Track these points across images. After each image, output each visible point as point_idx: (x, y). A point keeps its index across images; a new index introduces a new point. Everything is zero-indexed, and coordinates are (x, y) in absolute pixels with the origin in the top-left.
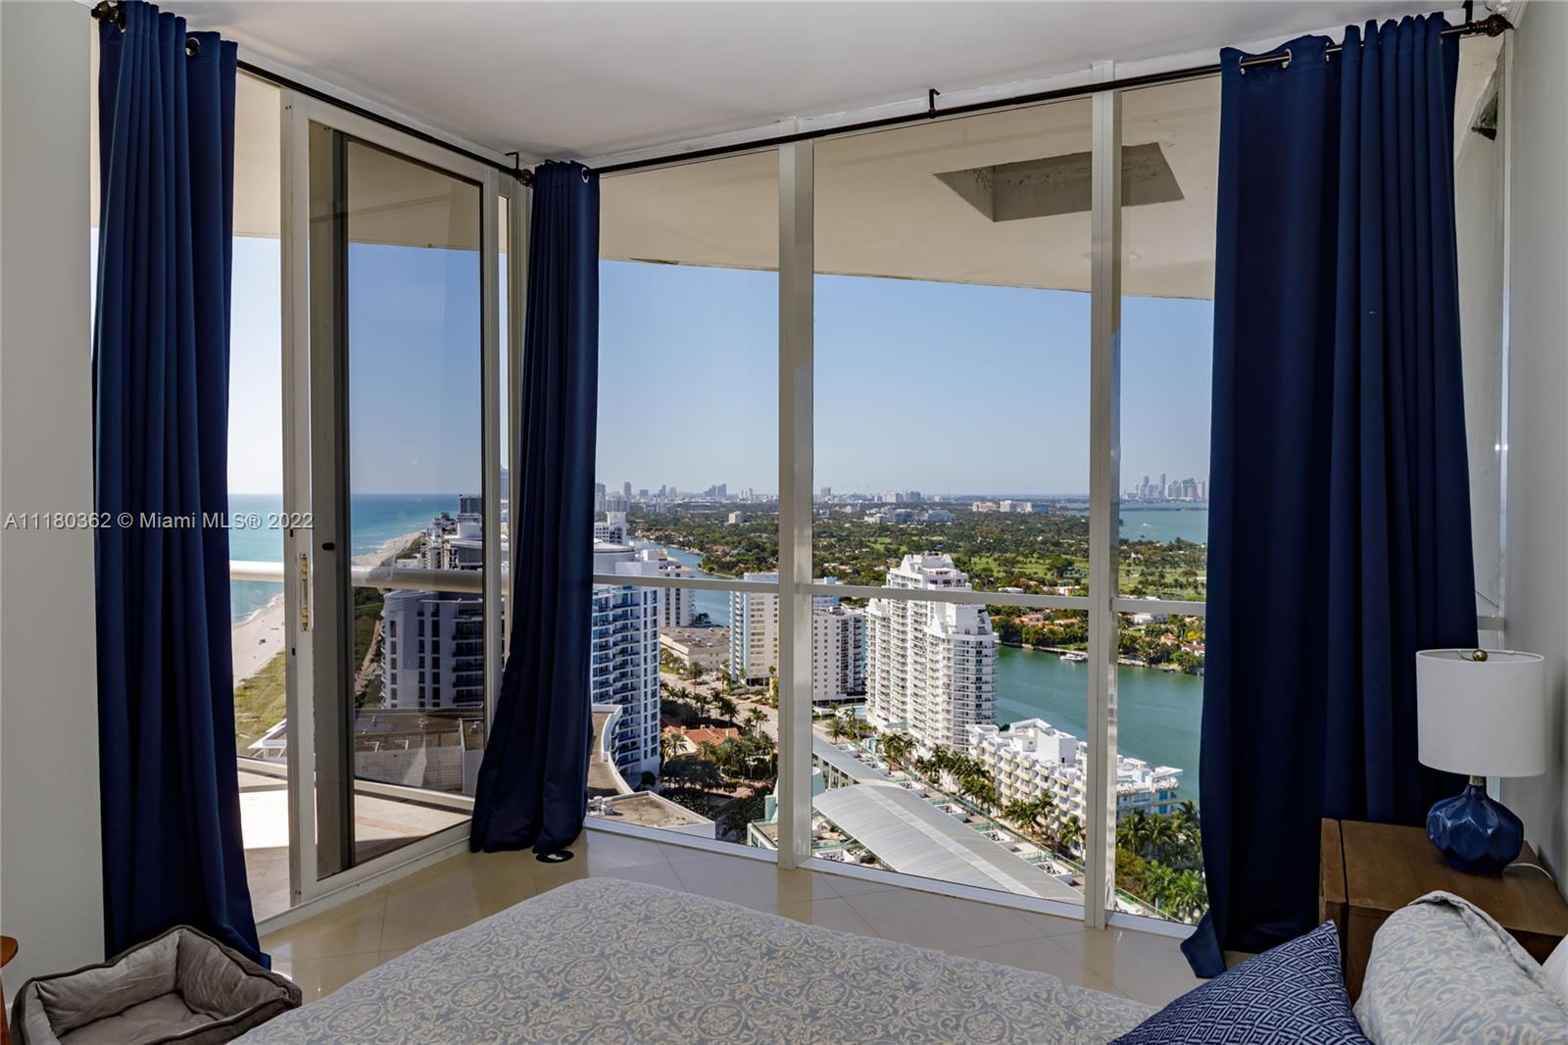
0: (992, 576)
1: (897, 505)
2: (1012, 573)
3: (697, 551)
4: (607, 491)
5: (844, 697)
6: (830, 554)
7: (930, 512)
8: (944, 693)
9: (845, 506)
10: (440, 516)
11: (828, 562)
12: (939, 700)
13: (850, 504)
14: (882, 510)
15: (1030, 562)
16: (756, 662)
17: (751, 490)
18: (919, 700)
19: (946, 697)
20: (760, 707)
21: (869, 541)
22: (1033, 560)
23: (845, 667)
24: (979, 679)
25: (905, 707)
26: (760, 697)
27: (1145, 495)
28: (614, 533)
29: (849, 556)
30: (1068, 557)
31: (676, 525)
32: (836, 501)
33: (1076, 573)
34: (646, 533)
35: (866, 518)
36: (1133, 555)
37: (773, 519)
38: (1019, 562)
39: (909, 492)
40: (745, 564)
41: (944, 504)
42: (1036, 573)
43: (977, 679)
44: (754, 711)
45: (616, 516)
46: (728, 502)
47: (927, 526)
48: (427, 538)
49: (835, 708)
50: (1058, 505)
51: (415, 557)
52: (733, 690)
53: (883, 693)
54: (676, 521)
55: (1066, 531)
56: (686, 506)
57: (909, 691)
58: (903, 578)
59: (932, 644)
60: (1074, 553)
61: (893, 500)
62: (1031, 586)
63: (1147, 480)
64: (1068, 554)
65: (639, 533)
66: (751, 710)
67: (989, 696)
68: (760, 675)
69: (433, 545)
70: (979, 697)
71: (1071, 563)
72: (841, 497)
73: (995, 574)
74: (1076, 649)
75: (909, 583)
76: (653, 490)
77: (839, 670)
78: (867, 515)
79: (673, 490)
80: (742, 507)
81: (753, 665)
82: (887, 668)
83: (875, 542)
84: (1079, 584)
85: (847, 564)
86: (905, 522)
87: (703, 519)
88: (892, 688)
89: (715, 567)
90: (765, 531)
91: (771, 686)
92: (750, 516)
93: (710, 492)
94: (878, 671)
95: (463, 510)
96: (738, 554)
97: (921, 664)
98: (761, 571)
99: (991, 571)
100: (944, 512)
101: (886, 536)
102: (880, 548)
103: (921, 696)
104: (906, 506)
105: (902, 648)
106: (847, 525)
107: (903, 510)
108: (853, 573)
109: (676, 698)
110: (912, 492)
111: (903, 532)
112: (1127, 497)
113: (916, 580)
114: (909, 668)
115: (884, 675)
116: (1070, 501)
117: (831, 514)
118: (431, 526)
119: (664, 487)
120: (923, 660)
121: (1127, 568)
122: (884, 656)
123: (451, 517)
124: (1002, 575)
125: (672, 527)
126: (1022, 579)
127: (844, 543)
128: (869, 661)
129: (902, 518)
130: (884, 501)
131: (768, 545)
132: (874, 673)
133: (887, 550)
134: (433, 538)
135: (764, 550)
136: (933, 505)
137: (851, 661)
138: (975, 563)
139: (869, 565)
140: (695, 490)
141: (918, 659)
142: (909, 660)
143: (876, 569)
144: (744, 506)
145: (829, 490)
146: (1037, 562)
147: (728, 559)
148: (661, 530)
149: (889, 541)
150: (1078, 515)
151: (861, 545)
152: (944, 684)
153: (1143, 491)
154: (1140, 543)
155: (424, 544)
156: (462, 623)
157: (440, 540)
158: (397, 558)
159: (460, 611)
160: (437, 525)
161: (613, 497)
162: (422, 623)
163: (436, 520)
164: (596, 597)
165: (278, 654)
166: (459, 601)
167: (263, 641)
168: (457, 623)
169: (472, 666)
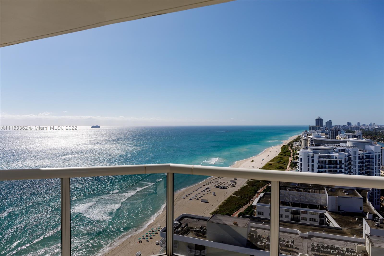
4: (352, 124)
28: (358, 137)
31: (376, 135)
45: (358, 132)
51: (298, 141)
54: (376, 133)
69: (304, 138)
79: (374, 124)
95: (310, 129)
118: (302, 133)
119: (371, 123)
123: (308, 131)
134: (304, 137)
155: (301, 138)
156: (320, 160)
157: (306, 137)
158: (293, 141)
159: (319, 157)
160: (304, 133)
161: (354, 126)
162: (309, 159)
163: (304, 132)
164: (359, 155)
165: (267, 163)
166: (319, 154)
167: (263, 160)
168: (319, 160)
169: (323, 172)
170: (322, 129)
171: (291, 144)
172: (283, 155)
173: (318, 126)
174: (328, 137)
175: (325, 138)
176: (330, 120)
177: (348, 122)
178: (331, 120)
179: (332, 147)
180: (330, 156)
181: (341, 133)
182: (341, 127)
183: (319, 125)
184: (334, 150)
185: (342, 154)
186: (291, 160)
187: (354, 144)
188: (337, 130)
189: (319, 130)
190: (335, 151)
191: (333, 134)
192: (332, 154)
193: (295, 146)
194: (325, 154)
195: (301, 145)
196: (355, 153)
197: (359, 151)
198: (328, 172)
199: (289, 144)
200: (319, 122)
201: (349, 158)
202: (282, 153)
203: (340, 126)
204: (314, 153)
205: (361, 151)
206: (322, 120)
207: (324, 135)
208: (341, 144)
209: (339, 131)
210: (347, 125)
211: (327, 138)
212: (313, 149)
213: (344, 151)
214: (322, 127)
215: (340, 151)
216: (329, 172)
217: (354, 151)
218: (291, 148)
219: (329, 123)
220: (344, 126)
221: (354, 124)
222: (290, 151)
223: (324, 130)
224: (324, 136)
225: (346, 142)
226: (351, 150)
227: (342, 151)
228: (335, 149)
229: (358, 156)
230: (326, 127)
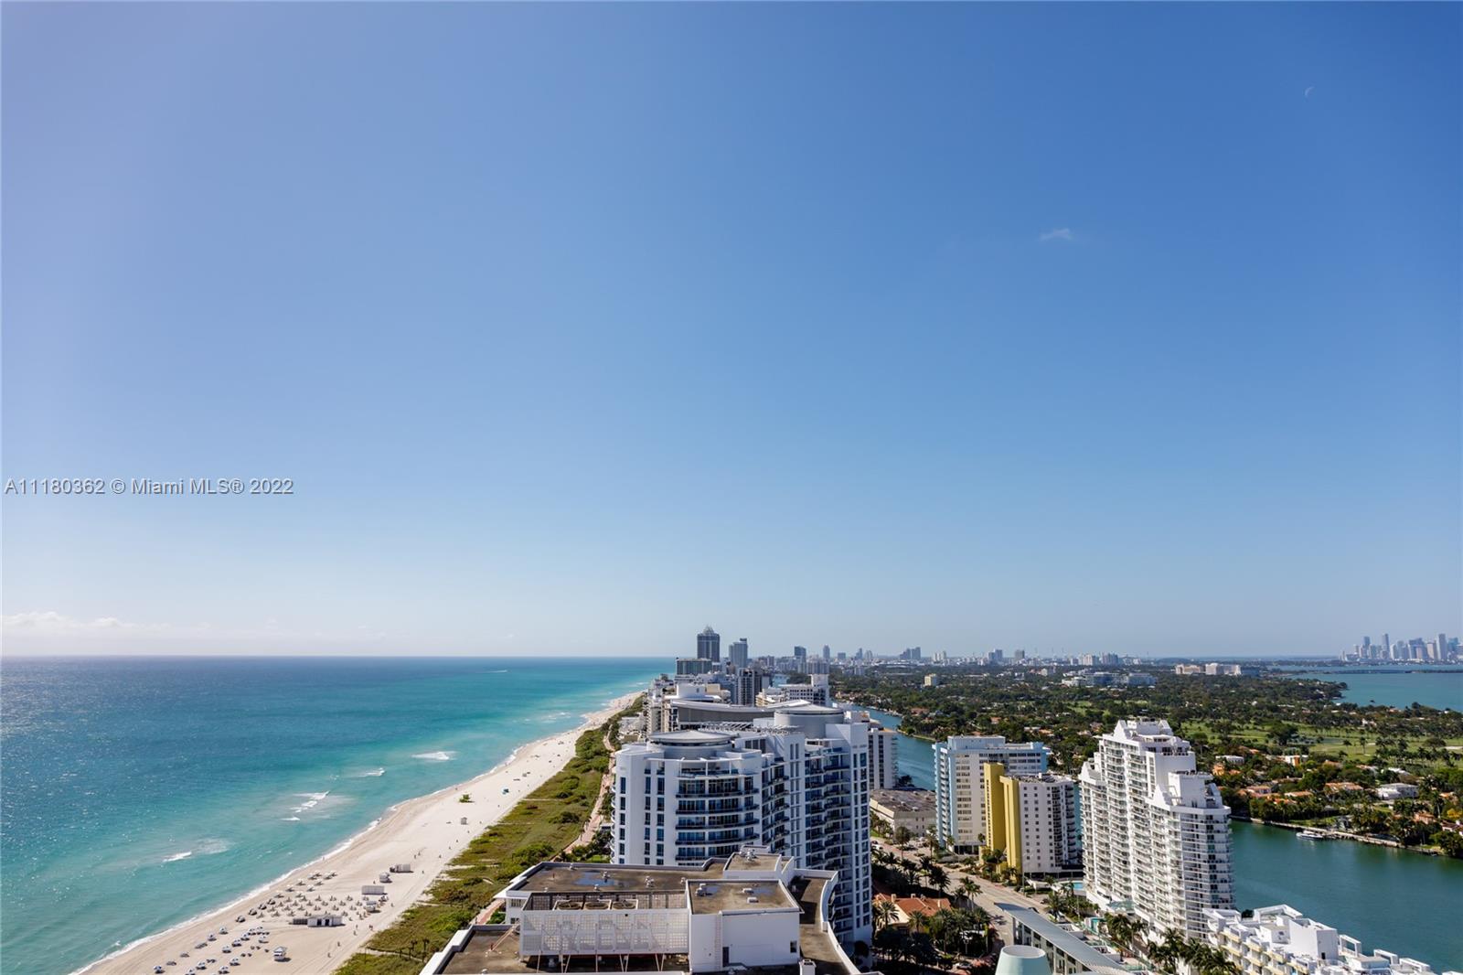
0: (1207, 743)
1: (1094, 668)
2: (1229, 740)
3: (895, 713)
4: (808, 654)
5: (1059, 870)
6: (1030, 717)
7: (1131, 675)
8: (1172, 871)
9: (1040, 668)
10: (660, 677)
11: (1028, 726)
12: (1168, 878)
13: (1044, 667)
14: (1080, 673)
15: (1248, 728)
16: (963, 829)
17: (945, 654)
18: (1145, 877)
19: (1176, 876)
20: (972, 878)
21: (1069, 705)
22: (1251, 726)
23: (1059, 837)
24: (1212, 858)
25: (1128, 885)
26: (970, 866)
27: (1367, 657)
28: (817, 695)
29: (1049, 720)
30: (1290, 723)
31: (874, 687)
32: (1031, 663)
33: (1302, 740)
34: (845, 695)
35: (1063, 681)
36: (1364, 722)
37: (969, 681)
38: (1235, 728)
39: (1106, 654)
40: (944, 727)
41: (1144, 667)
42: (1256, 740)
43: (1210, 857)
44: (966, 881)
45: (819, 679)
46: (923, 664)
47: (1128, 689)
48: (648, 698)
49: (1050, 882)
50: (1270, 668)
51: (638, 715)
52: (940, 857)
53: (1102, 868)
54: (874, 683)
55: (1283, 696)
56: (883, 668)
57: (1132, 867)
58: (1118, 744)
59: (1155, 816)
60: (1296, 719)
61: (1090, 662)
62: (1251, 754)
63: (1367, 640)
64: (1288, 720)
65: (839, 695)
66: (962, 880)
67: (1225, 876)
68: (968, 842)
69: (654, 704)
70: (1213, 878)
71: (1294, 730)
72: (1034, 659)
73: (1210, 741)
74: (1314, 826)
75: (1124, 750)
76: (851, 653)
77: (1052, 841)
78: (1064, 678)
79: (869, 653)
80: (937, 670)
81: (961, 831)
82: (1105, 841)
83: (1076, 706)
84: (1307, 753)
85: (1048, 728)
86: (1105, 685)
87: (899, 681)
88: (1112, 863)
89: (914, 729)
90: (962, 693)
91: (981, 855)
92: (945, 678)
93: (906, 655)
94: (1095, 844)
95: (680, 672)
96: (936, 716)
97: (1144, 838)
98: (959, 734)
99: (1205, 737)
100: (1145, 675)
101: (1087, 699)
102: (1083, 712)
103: (1146, 874)
104: (1104, 668)
105: (1121, 820)
106: (1044, 688)
107: (1102, 673)
108: (1056, 737)
109: (884, 864)
110: (1109, 655)
111: (1104, 696)
112: (1346, 659)
113: (1132, 747)
114: (1130, 841)
115: (1103, 848)
116: (1282, 663)
117: (1026, 676)
118: (652, 686)
119: (861, 650)
120: (1146, 833)
121: (1360, 736)
122: (1102, 828)
123: (669, 678)
124: (1217, 741)
125: (870, 689)
126: (1241, 747)
127: (1043, 707)
128: (1085, 832)
129: (1101, 681)
130: (1080, 664)
131: (965, 708)
132: (1092, 846)
133: (1089, 713)
134: (654, 697)
135: (962, 712)
136: (1133, 668)
137: (1064, 832)
138: (1186, 729)
139: (1072, 730)
140: (890, 654)
141: (1140, 832)
142: (1130, 833)
143: (1080, 734)
144: (939, 668)
145: (1023, 652)
146: (1255, 729)
147: (927, 721)
148: (859, 692)
149: (1090, 704)
150: (1294, 678)
151: (1061, 708)
152: (1172, 861)
153: (1364, 652)
154: (1371, 708)
155: (646, 703)
156: (685, 781)
157: (660, 700)
158: (621, 715)
159: (683, 770)
160: (658, 685)
161: (814, 660)
162: (648, 780)
163: (657, 680)
164: (807, 759)
165: (519, 803)
166: (682, 760)
167: (507, 791)
168: (680, 781)
169: (693, 824)
170: (718, 668)
171: (612, 727)
172: (583, 768)
173: (703, 659)
174: (728, 698)
175: (719, 702)
176: (741, 640)
177: (796, 648)
178: (745, 640)
179: (726, 732)
180: (717, 766)
181: (771, 684)
182: (775, 664)
183: (708, 657)
184: (729, 742)
185: (752, 756)
186: (607, 784)
187: (792, 721)
188: (760, 673)
189: (706, 672)
190: (736, 747)
191: (749, 686)
192: (722, 759)
193: (626, 733)
194: (702, 760)
195: (645, 729)
196: (794, 749)
197: (809, 743)
198: (710, 823)
199: (605, 727)
200: (708, 643)
201: (776, 769)
202: (578, 759)
203: (772, 659)
204: (667, 756)
205: (814, 743)
206: (719, 638)
207: (715, 691)
208: (758, 723)
209: (765, 675)
210: (793, 654)
211: (726, 700)
212: (664, 744)
213: (762, 745)
214: (718, 661)
215: (750, 748)
216: (714, 823)
217: (792, 746)
218: (613, 740)
219: (740, 648)
220: (784, 659)
221: (812, 654)
222: (607, 751)
223: (724, 672)
224: (716, 693)
225: (770, 714)
226: (782, 740)
227: (756, 747)
228: (733, 738)
229: (803, 759)
230: (729, 664)
